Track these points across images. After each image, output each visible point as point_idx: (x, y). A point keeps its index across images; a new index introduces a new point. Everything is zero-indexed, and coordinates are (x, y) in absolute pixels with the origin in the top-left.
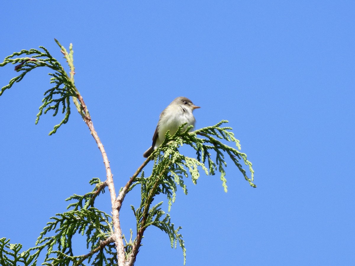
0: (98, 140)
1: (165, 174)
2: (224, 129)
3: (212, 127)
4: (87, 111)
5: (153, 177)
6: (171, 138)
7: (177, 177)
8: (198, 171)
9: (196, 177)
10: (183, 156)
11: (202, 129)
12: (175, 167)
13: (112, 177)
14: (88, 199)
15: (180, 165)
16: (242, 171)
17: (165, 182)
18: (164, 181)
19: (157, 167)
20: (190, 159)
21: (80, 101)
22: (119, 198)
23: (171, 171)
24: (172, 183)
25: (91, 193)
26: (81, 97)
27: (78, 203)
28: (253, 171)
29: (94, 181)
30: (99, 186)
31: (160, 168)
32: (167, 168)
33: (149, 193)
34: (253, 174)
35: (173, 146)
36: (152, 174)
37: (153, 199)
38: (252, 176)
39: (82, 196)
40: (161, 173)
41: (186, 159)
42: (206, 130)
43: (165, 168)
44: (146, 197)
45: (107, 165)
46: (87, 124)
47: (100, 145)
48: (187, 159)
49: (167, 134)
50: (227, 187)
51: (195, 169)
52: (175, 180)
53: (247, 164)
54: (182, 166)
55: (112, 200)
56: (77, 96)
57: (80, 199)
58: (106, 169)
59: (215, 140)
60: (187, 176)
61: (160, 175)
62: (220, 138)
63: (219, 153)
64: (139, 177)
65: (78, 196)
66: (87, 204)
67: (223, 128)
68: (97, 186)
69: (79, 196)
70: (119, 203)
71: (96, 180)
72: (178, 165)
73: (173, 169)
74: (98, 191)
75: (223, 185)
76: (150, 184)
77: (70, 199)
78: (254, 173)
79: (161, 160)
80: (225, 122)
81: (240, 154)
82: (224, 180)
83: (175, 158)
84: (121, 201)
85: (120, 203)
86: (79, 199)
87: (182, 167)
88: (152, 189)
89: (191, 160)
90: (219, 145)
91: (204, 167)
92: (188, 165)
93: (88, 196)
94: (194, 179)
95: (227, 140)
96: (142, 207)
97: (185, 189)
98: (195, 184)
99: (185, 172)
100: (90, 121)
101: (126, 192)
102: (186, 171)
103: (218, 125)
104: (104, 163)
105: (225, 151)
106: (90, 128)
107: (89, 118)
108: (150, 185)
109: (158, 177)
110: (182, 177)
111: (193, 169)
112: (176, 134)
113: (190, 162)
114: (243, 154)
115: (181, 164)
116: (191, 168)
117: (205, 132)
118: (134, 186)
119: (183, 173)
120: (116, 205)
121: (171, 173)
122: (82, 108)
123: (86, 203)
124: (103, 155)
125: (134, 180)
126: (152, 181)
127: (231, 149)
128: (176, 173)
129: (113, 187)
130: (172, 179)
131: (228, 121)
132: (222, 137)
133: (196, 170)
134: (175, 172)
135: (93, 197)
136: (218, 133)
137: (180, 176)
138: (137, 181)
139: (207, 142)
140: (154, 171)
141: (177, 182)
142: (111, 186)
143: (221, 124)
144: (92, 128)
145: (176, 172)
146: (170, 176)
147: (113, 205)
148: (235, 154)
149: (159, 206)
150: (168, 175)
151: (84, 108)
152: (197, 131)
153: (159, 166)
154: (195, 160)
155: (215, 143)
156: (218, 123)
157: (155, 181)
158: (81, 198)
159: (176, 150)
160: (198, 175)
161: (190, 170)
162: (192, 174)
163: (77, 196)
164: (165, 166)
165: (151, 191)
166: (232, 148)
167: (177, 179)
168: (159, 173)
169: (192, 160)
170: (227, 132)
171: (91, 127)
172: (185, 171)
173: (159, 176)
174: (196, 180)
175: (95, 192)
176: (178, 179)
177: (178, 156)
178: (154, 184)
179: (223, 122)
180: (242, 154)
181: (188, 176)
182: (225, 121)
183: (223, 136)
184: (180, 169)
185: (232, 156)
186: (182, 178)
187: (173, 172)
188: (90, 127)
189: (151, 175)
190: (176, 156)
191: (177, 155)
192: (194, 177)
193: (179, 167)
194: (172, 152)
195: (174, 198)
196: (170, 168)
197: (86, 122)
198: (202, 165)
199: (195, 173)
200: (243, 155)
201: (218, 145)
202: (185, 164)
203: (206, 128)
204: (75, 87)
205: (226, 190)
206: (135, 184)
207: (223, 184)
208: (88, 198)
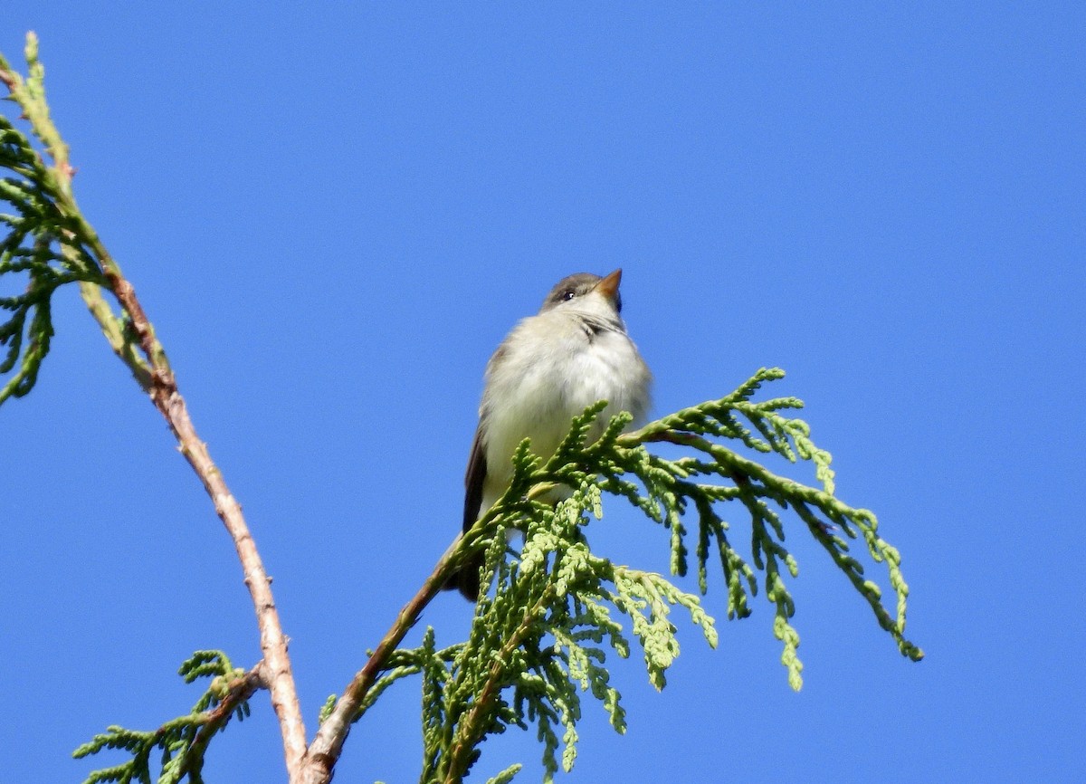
0: (213, 479)
1: (530, 641)
2: (771, 409)
3: (719, 401)
5: (474, 653)
6: (542, 471)
7: (579, 654)
8: (673, 630)
9: (665, 658)
10: (607, 565)
11: (675, 416)
12: (572, 614)
13: (284, 647)
14: (177, 748)
15: (591, 602)
16: (867, 592)
17: (530, 678)
18: (524, 675)
19: (493, 610)
20: (635, 574)
21: (123, 303)
22: (322, 746)
23: (553, 630)
24: (561, 681)
25: (190, 717)
26: (127, 287)
27: (129, 766)
29: (201, 667)
30: (225, 689)
31: (508, 615)
32: (538, 619)
33: (456, 727)
35: (563, 517)
36: (469, 643)
37: (478, 754)
39: (146, 734)
40: (508, 638)
41: (618, 578)
42: (697, 419)
43: (526, 618)
44: (443, 747)
45: (262, 593)
46: (161, 406)
47: (226, 502)
48: (623, 577)
49: (522, 453)
50: (800, 666)
51: (657, 619)
52: (572, 672)
53: (879, 558)
54: (603, 608)
55: (289, 755)
56: (110, 283)
57: (141, 748)
58: (259, 610)
59: (739, 458)
60: (622, 650)
61: (508, 647)
62: (757, 449)
63: (759, 515)
64: (408, 648)
65: (128, 737)
66: (170, 771)
67: (763, 405)
68: (216, 689)
69: (134, 733)
70: (318, 767)
71: (209, 658)
72: (585, 603)
73: (561, 621)
74: (219, 709)
75: (784, 659)
76: (463, 686)
77: (95, 751)
79: (509, 579)
80: (771, 378)
81: (850, 515)
82: (787, 638)
83: (567, 574)
84: (329, 761)
85: (324, 770)
86: (133, 750)
87: (602, 610)
88: (473, 712)
89: (639, 581)
90: (758, 483)
91: (698, 613)
92: (630, 604)
93: (175, 733)
94: (653, 667)
97: (613, 710)
98: (659, 689)
99: (614, 633)
100: (175, 394)
101: (353, 715)
102: (620, 627)
103: (745, 394)
104: (248, 584)
105: (785, 507)
106: (172, 427)
107: (165, 380)
108: (463, 691)
109: (498, 658)
110: (601, 656)
111: (652, 619)
112: (561, 454)
113: (637, 589)
114: (862, 511)
115: (599, 597)
116: (639, 619)
117: (692, 429)
118: (383, 687)
119: (607, 638)
120: (306, 776)
121: (556, 640)
122: (132, 334)
123: (166, 766)
124: (242, 551)
125: (384, 660)
126: (469, 674)
127: (811, 495)
128: (577, 639)
129: (293, 694)
130: (558, 663)
131: (782, 373)
132: (766, 446)
133: (662, 623)
134: (572, 632)
135: (198, 738)
136: (748, 428)
137: (593, 653)
138: (397, 664)
139: (707, 470)
140: (480, 628)
141: (579, 679)
142: (284, 691)
143: (755, 385)
144: (185, 425)
145: (576, 635)
146: (550, 652)
147: (294, 776)
148: (828, 515)
150: (542, 649)
151: (144, 334)
152: (655, 425)
153: (499, 606)
154: (660, 581)
155: (739, 473)
156: (744, 385)
157: (482, 675)
158: (143, 741)
159: (574, 535)
160: (670, 647)
161: (636, 624)
162: (646, 645)
163: (126, 733)
164: (525, 608)
165: (467, 719)
166: (812, 490)
167: (579, 665)
168: (503, 640)
169: (645, 579)
170: (781, 420)
171: (179, 420)
172: (616, 630)
173: (501, 652)
174: (661, 671)
175: (208, 715)
176: (583, 667)
177: (583, 566)
178: (481, 685)
179: (762, 380)
180: (857, 512)
181: (628, 651)
182: (770, 372)
183: (770, 438)
184: (594, 621)
185: (818, 530)
186: (603, 661)
187: (562, 636)
188: (174, 421)
189: (467, 648)
190: (572, 565)
191: (576, 558)
192: (654, 658)
193: (591, 612)
194: (558, 544)
195: (570, 749)
196: (552, 617)
197: (153, 397)
198: (691, 604)
199: (656, 638)
200: (862, 518)
201: (753, 483)
202: (614, 599)
203: (695, 409)
204: (97, 239)
205: (796, 681)
206: (392, 677)
207: (785, 654)
208: (174, 745)
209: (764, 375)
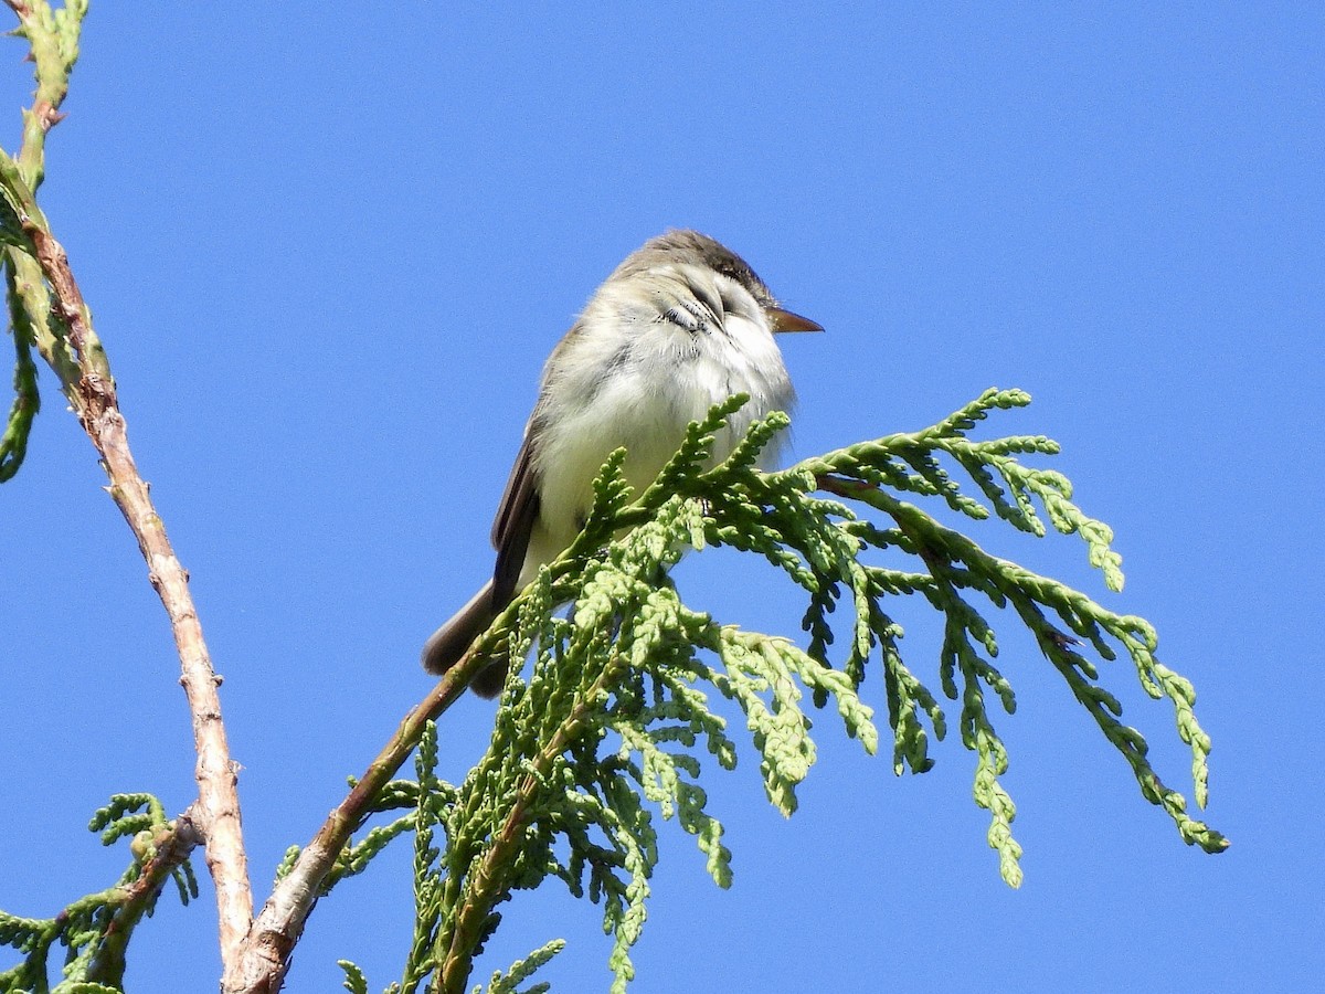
0: (150, 529)
2: (1003, 451)
3: (917, 435)
4: (90, 338)
5: (496, 766)
6: (635, 507)
7: (658, 763)
8: (808, 725)
9: (795, 767)
10: (708, 621)
11: (844, 453)
13: (230, 778)
14: (85, 942)
15: (684, 682)
16: (1124, 741)
17: (579, 800)
18: (571, 794)
19: (528, 697)
20: (751, 638)
21: (48, 273)
22: (275, 918)
23: (619, 725)
24: (625, 802)
25: (103, 895)
27: (17, 972)
28: (1206, 740)
29: (121, 815)
30: (152, 850)
31: (552, 702)
32: (596, 708)
33: (465, 879)
34: (1200, 754)
35: (640, 549)
36: (490, 749)
37: (497, 918)
38: (1200, 768)
39: (43, 922)
40: (548, 738)
41: (725, 643)
42: (876, 458)
43: (576, 706)
44: (445, 908)
45: (204, 696)
46: (91, 427)
47: (165, 566)
48: (732, 643)
49: (609, 474)
50: (1019, 850)
51: (783, 707)
52: (648, 790)
53: (1157, 691)
54: (697, 693)
55: (225, 935)
56: (32, 241)
57: (34, 944)
58: (197, 724)
60: (726, 754)
61: (547, 752)
62: (967, 512)
64: (409, 777)
65: (15, 925)
66: (71, 976)
67: (992, 445)
68: (140, 850)
69: (25, 921)
70: (266, 951)
71: (134, 806)
72: (670, 684)
73: (633, 711)
74: (143, 882)
75: (992, 838)
76: (478, 816)
78: (1207, 752)
79: (553, 650)
80: (1006, 404)
81: (1108, 624)
82: (997, 806)
83: (646, 633)
84: (284, 942)
85: (275, 957)
86: (24, 947)
87: (697, 695)
88: (490, 853)
89: (757, 648)
91: (848, 700)
92: (742, 684)
93: (82, 918)
94: (779, 779)
95: (1024, 526)
96: (418, 977)
97: (715, 852)
98: (785, 812)
99: (715, 729)
100: (111, 410)
101: (323, 880)
102: (723, 722)
103: (960, 426)
104: (184, 684)
105: (1002, 604)
106: (103, 457)
107: (99, 388)
108: (477, 824)
109: (531, 768)
110: (693, 767)
111: (776, 707)
112: (664, 480)
113: (753, 660)
114: (1133, 619)
115: (692, 675)
116: (756, 705)
117: (866, 475)
118: (377, 843)
119: (703, 739)
120: (247, 965)
121: (623, 741)
123: (66, 970)
124: (180, 636)
125: (373, 798)
127: (1048, 589)
128: (659, 737)
129: (239, 847)
130: (629, 781)
131: (1026, 397)
132: (983, 507)
133: (792, 713)
134: (649, 728)
135: (114, 928)
136: (958, 479)
137: (682, 762)
138: (395, 803)
139: (883, 540)
140: (506, 724)
141: (658, 801)
142: (225, 845)
143: (977, 414)
144: (122, 455)
145: (655, 733)
146: (613, 763)
147: (229, 966)
148: (1070, 622)
149: (531, 966)
150: (601, 756)
151: (73, 319)
152: (817, 459)
153: (537, 689)
154: (789, 649)
155: (935, 547)
156: (960, 413)
157: (506, 796)
158: (37, 932)
159: (658, 576)
160: (803, 749)
161: (752, 713)
162: (768, 746)
163: (12, 921)
164: (576, 693)
165: (481, 864)
166: (1053, 582)
167: (659, 780)
168: (540, 741)
169: (766, 646)
170: (1022, 471)
171: (112, 447)
172: (717, 726)
173: (536, 761)
174: (790, 786)
175: (128, 890)
176: (665, 782)
177: (672, 621)
178: (503, 813)
179: (990, 406)
180: (1122, 620)
181: (735, 758)
182: (1005, 394)
183: (995, 495)
184: (684, 709)
185: (1051, 642)
186: (696, 776)
187: (633, 733)
188: (105, 449)
189: (487, 757)
190: (655, 619)
191: (660, 611)
192: (779, 766)
193: (679, 696)
194: (632, 588)
195: (636, 906)
196: (616, 707)
197: (81, 414)
198: (837, 686)
199: (783, 734)
200: (1130, 628)
201: (954, 564)
202: (717, 677)
203: (876, 444)
205: (1012, 872)
206: (389, 828)
207: (993, 830)
208: (79, 937)
209: (995, 399)
